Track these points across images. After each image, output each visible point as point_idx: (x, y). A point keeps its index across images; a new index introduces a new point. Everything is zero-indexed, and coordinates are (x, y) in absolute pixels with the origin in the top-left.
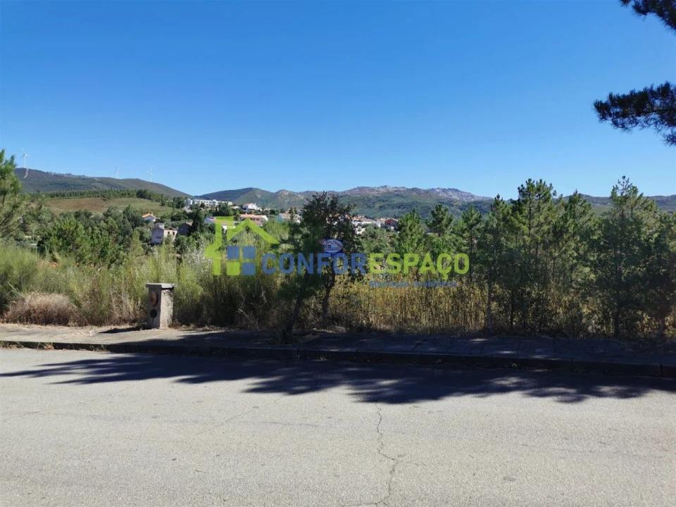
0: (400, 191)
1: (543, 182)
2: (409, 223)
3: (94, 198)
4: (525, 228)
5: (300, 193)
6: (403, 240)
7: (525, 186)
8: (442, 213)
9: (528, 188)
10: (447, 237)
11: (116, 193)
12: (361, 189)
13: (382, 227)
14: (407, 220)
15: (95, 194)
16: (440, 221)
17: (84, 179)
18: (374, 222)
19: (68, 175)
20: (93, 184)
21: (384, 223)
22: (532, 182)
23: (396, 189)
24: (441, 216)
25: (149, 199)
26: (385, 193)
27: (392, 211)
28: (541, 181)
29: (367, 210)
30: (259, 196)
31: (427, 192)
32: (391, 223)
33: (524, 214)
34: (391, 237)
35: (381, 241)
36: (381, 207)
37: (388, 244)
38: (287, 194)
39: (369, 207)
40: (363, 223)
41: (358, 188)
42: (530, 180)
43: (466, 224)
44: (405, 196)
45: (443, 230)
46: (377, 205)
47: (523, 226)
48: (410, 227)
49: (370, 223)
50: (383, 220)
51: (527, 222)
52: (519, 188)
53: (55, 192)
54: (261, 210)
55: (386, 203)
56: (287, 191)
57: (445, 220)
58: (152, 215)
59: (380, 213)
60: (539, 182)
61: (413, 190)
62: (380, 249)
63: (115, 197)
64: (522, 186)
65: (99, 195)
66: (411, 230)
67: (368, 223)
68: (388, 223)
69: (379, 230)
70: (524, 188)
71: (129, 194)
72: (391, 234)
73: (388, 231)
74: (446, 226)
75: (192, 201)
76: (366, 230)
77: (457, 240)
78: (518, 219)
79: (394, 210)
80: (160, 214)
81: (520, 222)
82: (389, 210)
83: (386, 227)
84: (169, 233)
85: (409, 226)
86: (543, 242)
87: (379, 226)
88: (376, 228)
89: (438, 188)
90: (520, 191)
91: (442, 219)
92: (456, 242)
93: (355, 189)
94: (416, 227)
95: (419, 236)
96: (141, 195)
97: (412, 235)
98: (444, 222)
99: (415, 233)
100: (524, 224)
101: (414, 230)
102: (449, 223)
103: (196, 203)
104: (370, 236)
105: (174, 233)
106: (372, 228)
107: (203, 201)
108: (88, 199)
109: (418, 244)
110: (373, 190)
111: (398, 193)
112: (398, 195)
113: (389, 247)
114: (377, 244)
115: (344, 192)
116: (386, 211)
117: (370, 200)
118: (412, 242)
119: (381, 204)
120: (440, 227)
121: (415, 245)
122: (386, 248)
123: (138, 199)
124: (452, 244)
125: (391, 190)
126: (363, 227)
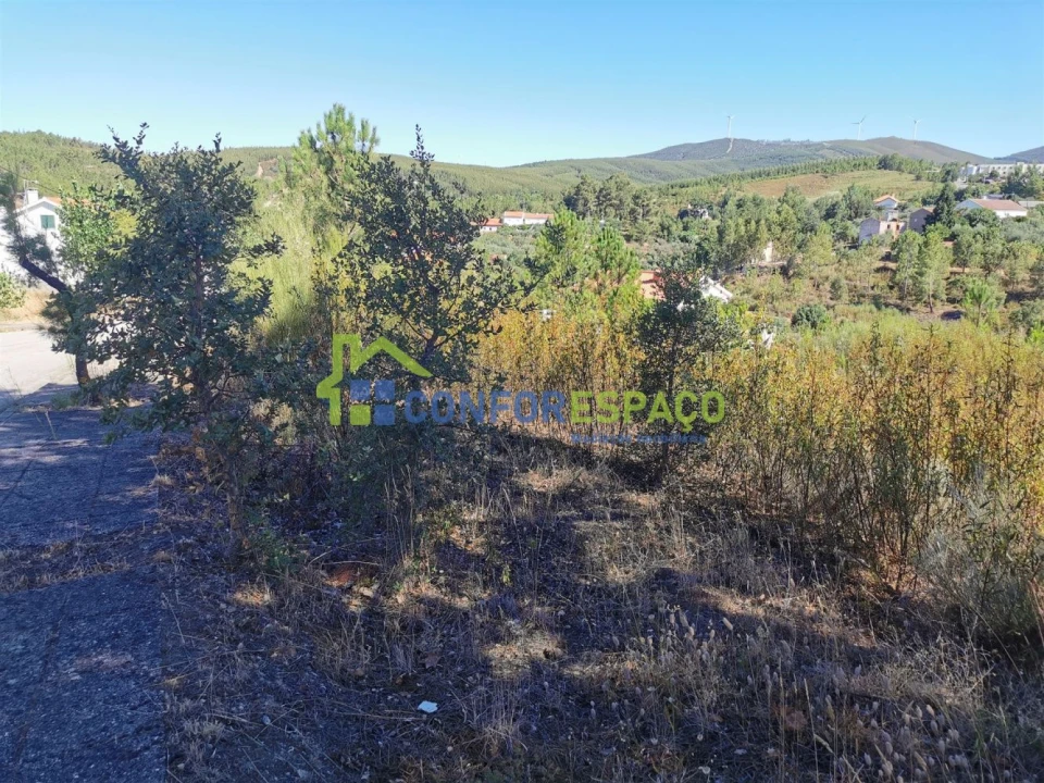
3: (810, 175)
11: (845, 165)
15: (814, 169)
17: (807, 145)
19: (785, 141)
20: (821, 152)
25: (899, 169)
53: (758, 170)
58: (893, 197)
63: (844, 170)
65: (819, 169)
71: (865, 164)
75: (976, 168)
80: (909, 195)
84: (889, 226)
96: (884, 164)
103: (981, 171)
105: (898, 227)
107: (996, 166)
108: (803, 177)
123: (879, 172)
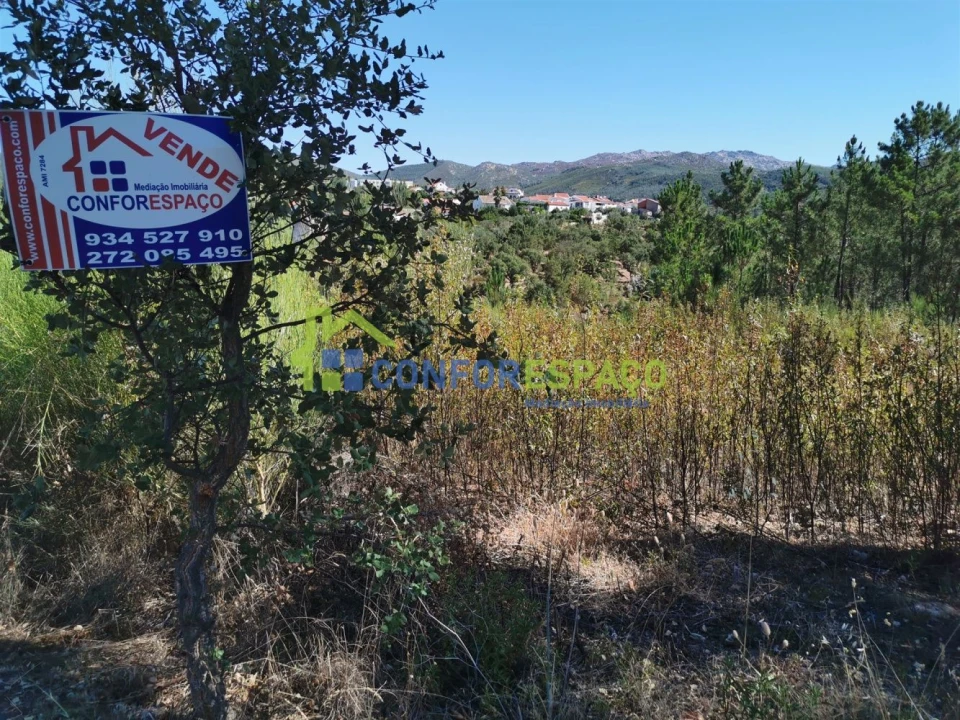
0: (662, 157)
1: (944, 107)
2: (681, 197)
4: (908, 196)
5: (512, 166)
6: (669, 227)
7: (910, 116)
8: (741, 178)
9: (916, 119)
10: (749, 221)
12: (602, 157)
13: (633, 212)
14: (677, 192)
16: (737, 191)
18: (621, 205)
21: (636, 206)
22: (924, 107)
23: (656, 155)
24: (738, 183)
26: (639, 162)
27: (649, 189)
28: (940, 105)
29: (611, 188)
30: (453, 172)
31: (703, 157)
32: (648, 206)
33: (907, 170)
34: (646, 228)
35: (632, 233)
36: (632, 183)
37: (642, 238)
38: (493, 168)
39: (615, 183)
40: (604, 207)
41: (599, 155)
42: (920, 104)
43: (787, 194)
44: (670, 164)
45: (743, 207)
46: (627, 181)
47: (905, 193)
48: (682, 205)
49: (615, 206)
50: (636, 202)
51: (912, 185)
52: (896, 121)
54: (454, 192)
55: (640, 176)
56: (493, 164)
57: (745, 190)
59: (631, 193)
60: (935, 107)
61: (683, 155)
62: (631, 246)
64: (903, 116)
66: (683, 210)
67: (612, 206)
68: (643, 206)
69: (628, 217)
70: (906, 121)
72: (647, 223)
73: (643, 218)
74: (748, 200)
75: (356, 182)
76: (609, 217)
77: (769, 225)
78: (894, 179)
79: (653, 187)
81: (899, 186)
82: (646, 189)
83: (639, 213)
85: (680, 202)
86: (943, 223)
87: (629, 210)
88: (623, 214)
89: (722, 151)
90: (900, 126)
91: (742, 187)
92: (767, 230)
93: (594, 157)
94: (693, 204)
95: (698, 221)
97: (685, 218)
98: (744, 193)
99: (691, 214)
100: (907, 188)
101: (688, 210)
102: (754, 195)
103: (362, 184)
104: (615, 227)
106: (618, 213)
109: (697, 233)
110: (620, 157)
111: (659, 161)
112: (658, 164)
113: (644, 243)
114: (625, 238)
115: (578, 162)
116: (640, 188)
117: (615, 173)
118: (685, 231)
119: (633, 179)
120: (737, 202)
121: (691, 235)
122: (639, 244)
124: (759, 233)
125: (648, 156)
126: (604, 213)
